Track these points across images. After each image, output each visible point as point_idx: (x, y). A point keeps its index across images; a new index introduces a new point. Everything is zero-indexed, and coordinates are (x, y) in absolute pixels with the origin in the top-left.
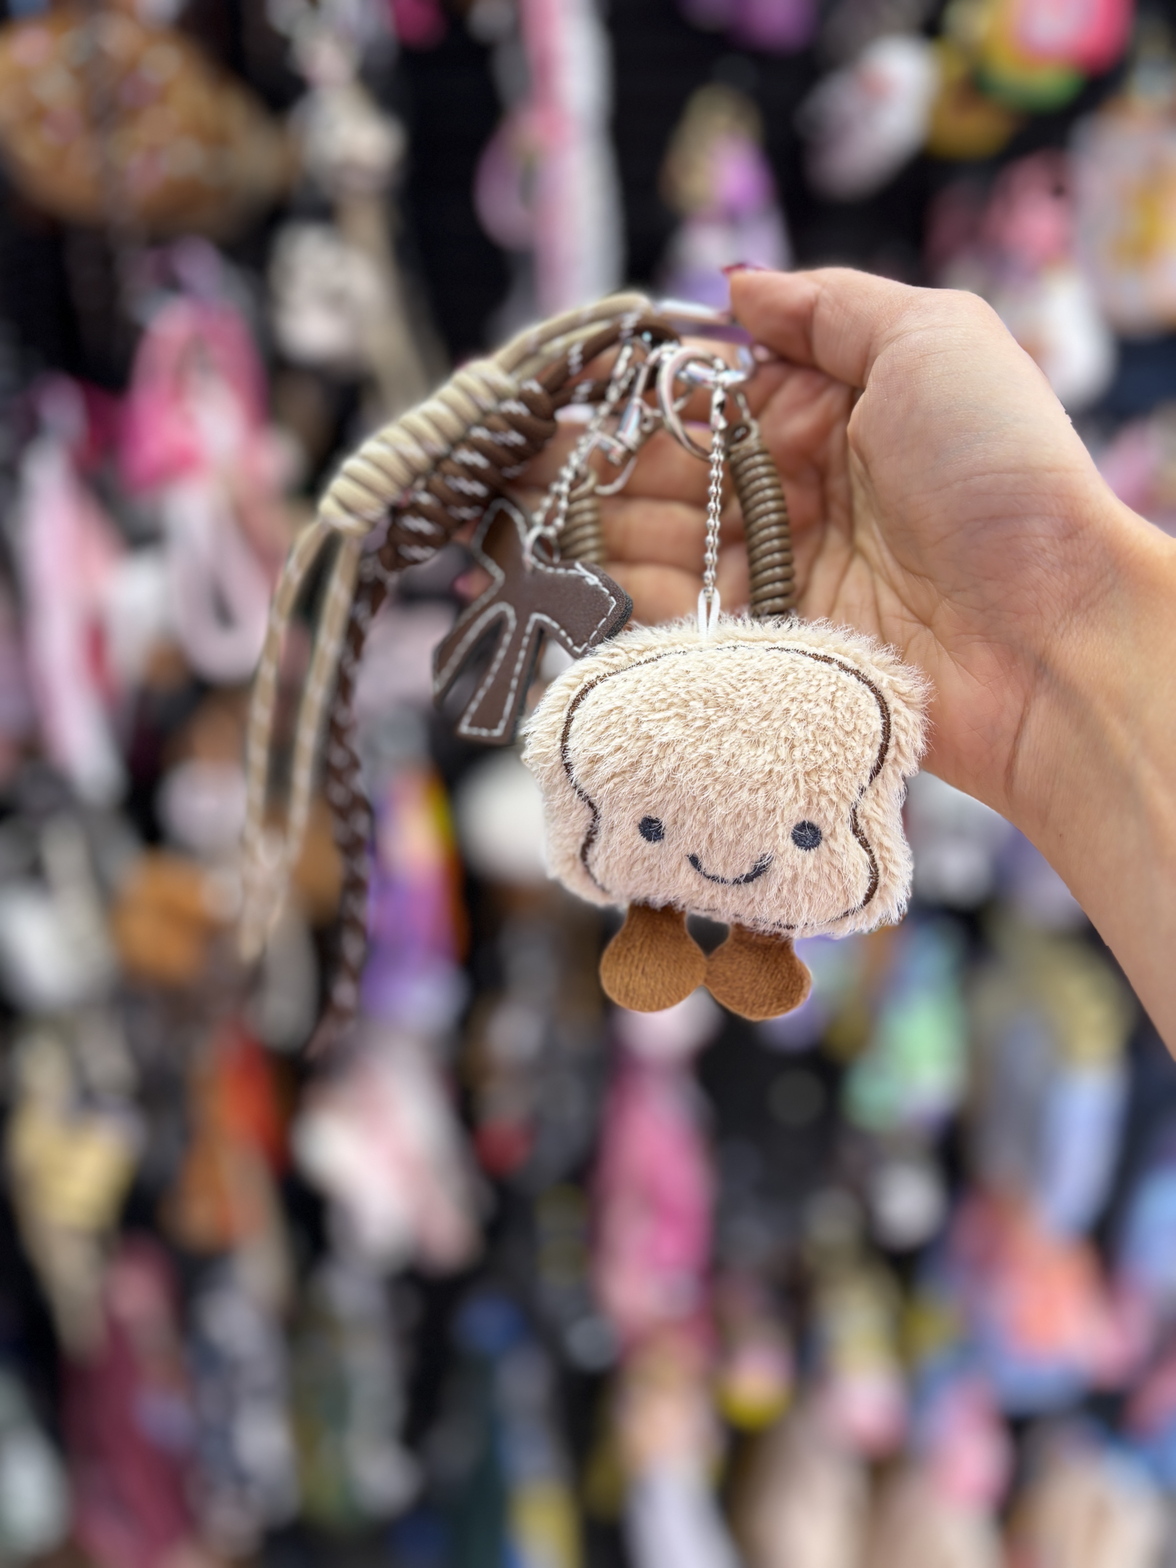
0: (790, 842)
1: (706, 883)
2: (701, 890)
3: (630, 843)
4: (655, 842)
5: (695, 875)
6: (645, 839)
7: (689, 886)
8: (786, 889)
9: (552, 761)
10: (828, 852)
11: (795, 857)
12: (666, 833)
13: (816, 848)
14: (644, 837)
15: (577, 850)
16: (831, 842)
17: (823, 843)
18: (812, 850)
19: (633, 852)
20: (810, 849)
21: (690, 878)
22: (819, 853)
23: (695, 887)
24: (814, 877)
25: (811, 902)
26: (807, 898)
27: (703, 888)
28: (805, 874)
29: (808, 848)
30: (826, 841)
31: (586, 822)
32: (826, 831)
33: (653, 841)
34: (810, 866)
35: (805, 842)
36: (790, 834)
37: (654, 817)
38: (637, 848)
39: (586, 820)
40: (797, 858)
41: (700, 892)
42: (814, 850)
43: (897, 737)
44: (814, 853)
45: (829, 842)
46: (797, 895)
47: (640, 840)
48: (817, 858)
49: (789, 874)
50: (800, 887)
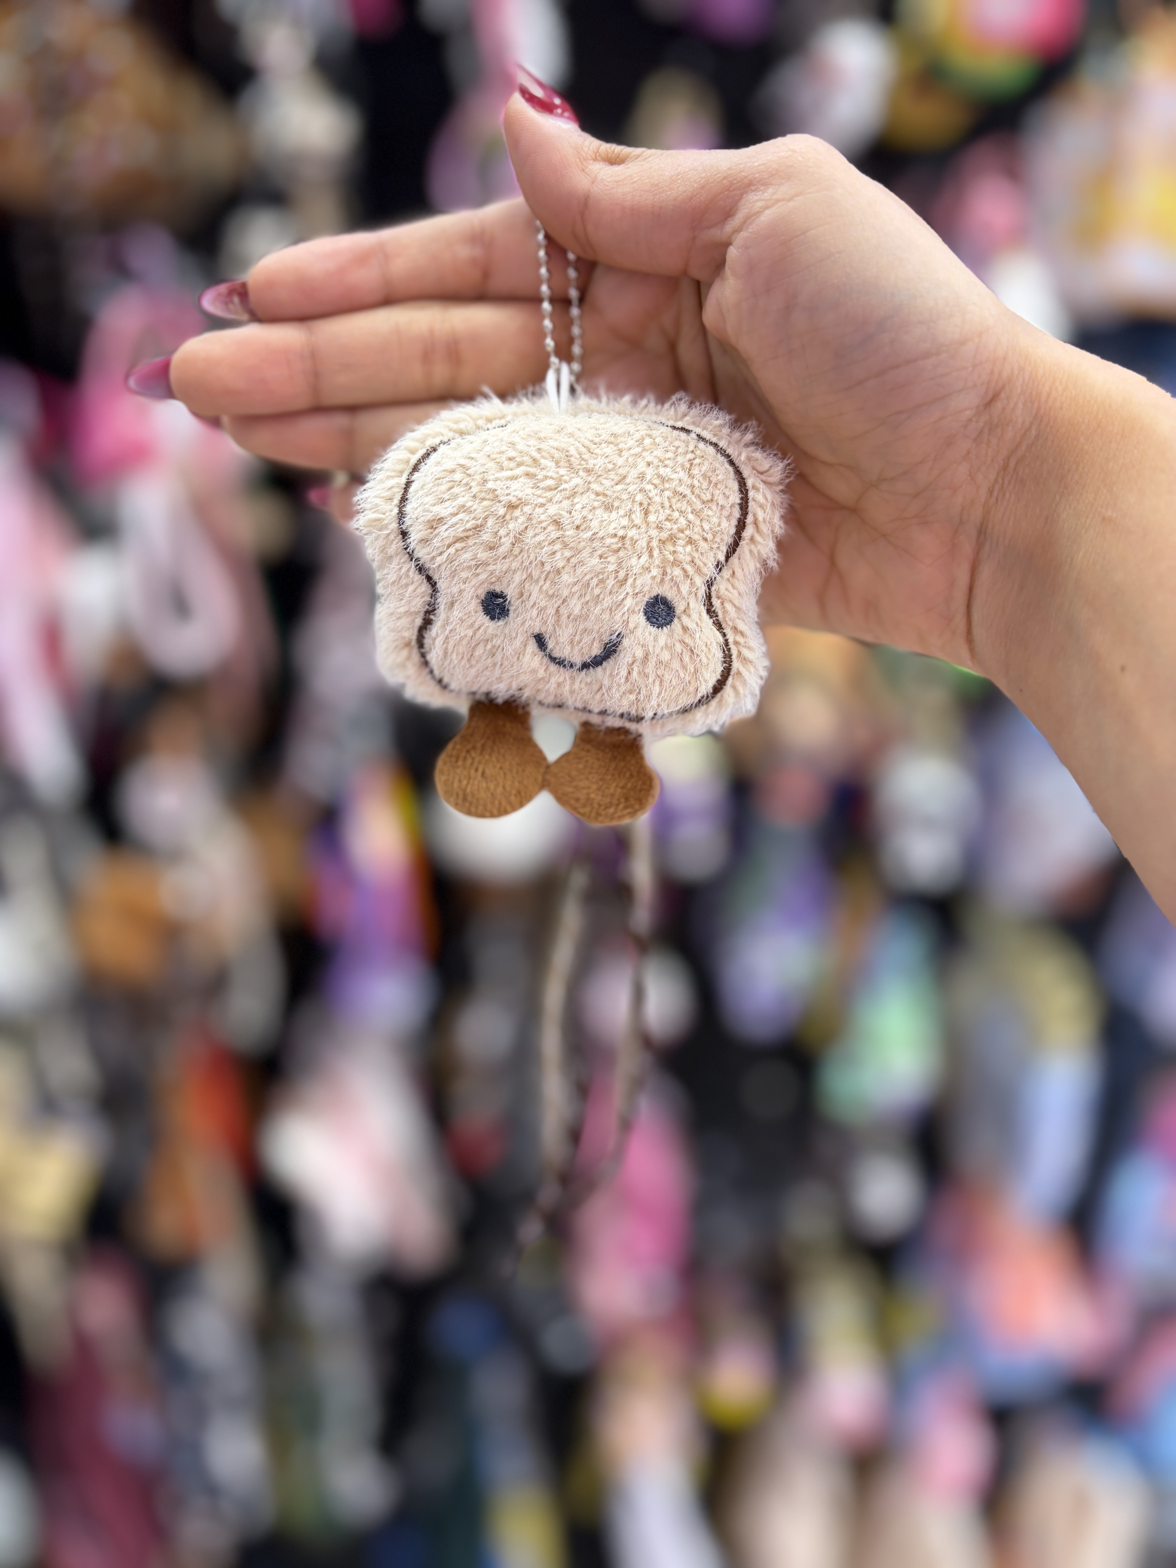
0: (641, 619)
1: (553, 667)
2: (547, 677)
3: (471, 621)
4: (498, 620)
5: (541, 660)
6: (488, 617)
7: (534, 671)
8: (637, 670)
9: (388, 529)
10: (681, 630)
11: (647, 634)
12: (512, 608)
13: (669, 626)
14: (487, 616)
15: (412, 634)
16: (685, 619)
17: (676, 620)
18: (665, 628)
19: (475, 633)
20: (662, 628)
21: (536, 662)
22: (672, 630)
23: (541, 673)
24: (666, 656)
25: (661, 685)
26: (657, 683)
27: (550, 673)
28: (657, 652)
29: (661, 626)
30: (679, 618)
31: (423, 599)
32: (679, 608)
33: (496, 620)
34: (662, 644)
35: (657, 620)
36: (642, 610)
37: (498, 589)
38: (479, 628)
39: (423, 597)
40: (649, 636)
41: (546, 679)
42: (667, 628)
43: (754, 515)
44: (667, 631)
45: (682, 618)
46: (647, 677)
47: (482, 619)
48: (670, 637)
49: (639, 654)
50: (650, 668)
